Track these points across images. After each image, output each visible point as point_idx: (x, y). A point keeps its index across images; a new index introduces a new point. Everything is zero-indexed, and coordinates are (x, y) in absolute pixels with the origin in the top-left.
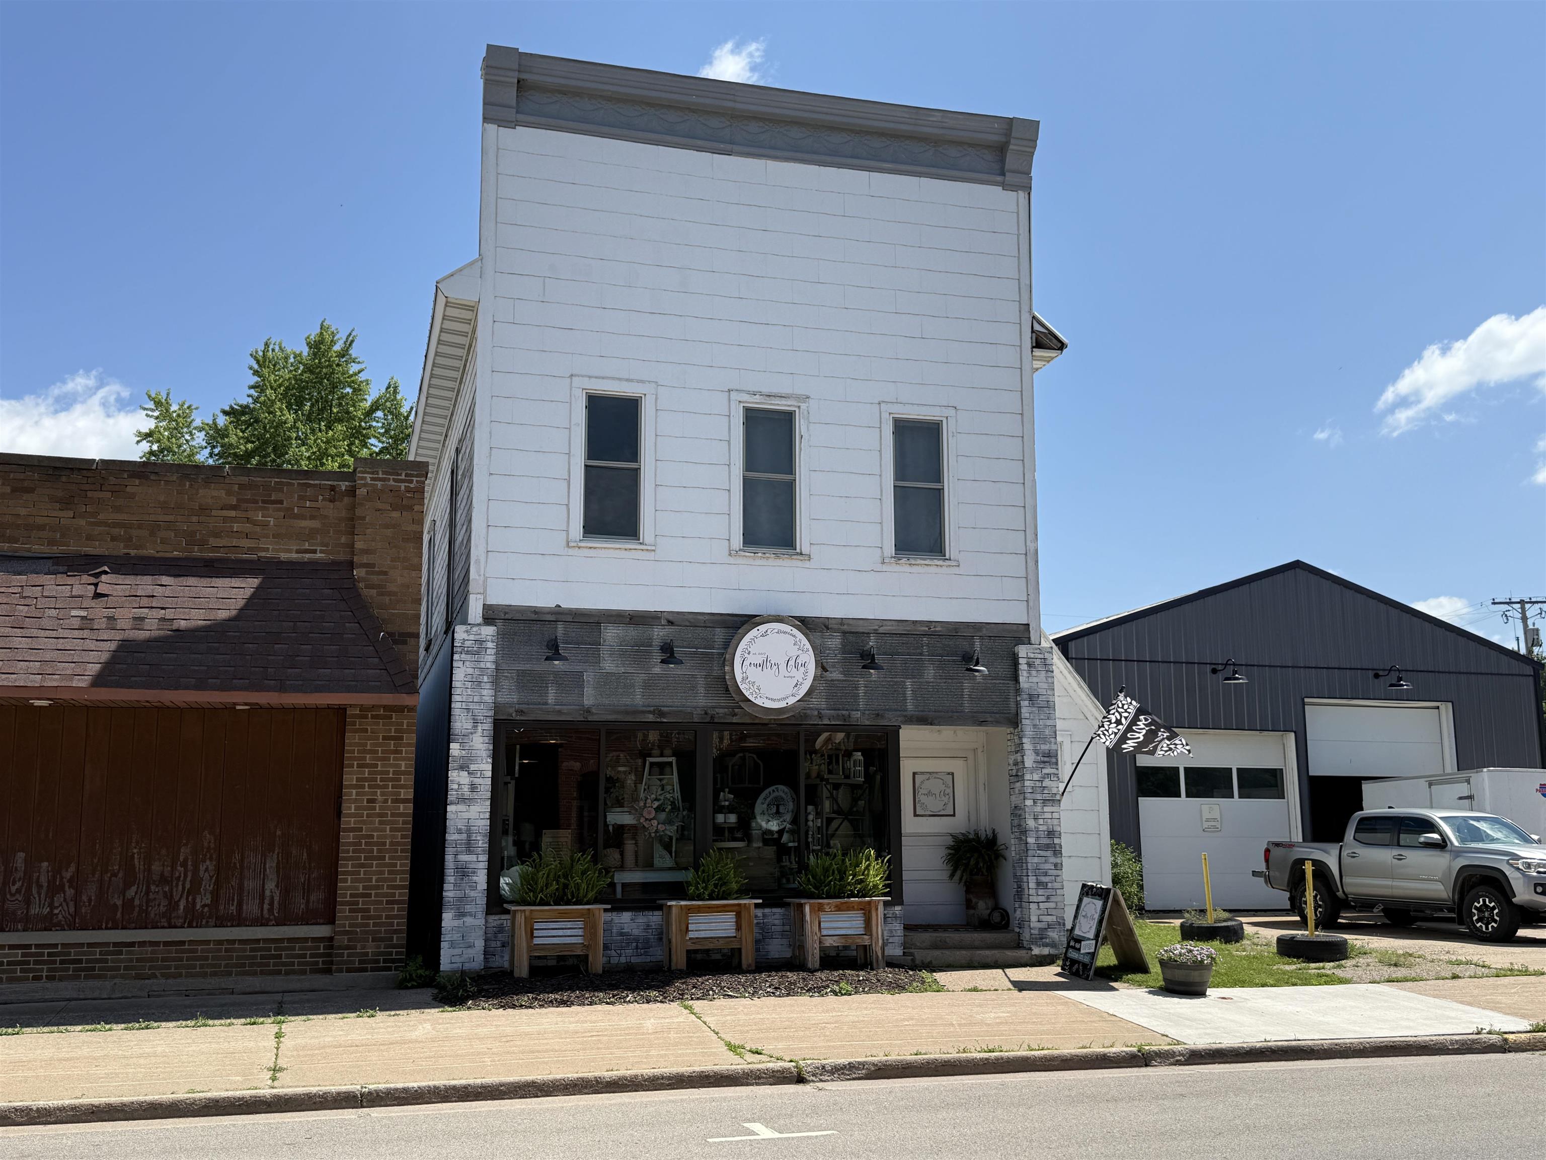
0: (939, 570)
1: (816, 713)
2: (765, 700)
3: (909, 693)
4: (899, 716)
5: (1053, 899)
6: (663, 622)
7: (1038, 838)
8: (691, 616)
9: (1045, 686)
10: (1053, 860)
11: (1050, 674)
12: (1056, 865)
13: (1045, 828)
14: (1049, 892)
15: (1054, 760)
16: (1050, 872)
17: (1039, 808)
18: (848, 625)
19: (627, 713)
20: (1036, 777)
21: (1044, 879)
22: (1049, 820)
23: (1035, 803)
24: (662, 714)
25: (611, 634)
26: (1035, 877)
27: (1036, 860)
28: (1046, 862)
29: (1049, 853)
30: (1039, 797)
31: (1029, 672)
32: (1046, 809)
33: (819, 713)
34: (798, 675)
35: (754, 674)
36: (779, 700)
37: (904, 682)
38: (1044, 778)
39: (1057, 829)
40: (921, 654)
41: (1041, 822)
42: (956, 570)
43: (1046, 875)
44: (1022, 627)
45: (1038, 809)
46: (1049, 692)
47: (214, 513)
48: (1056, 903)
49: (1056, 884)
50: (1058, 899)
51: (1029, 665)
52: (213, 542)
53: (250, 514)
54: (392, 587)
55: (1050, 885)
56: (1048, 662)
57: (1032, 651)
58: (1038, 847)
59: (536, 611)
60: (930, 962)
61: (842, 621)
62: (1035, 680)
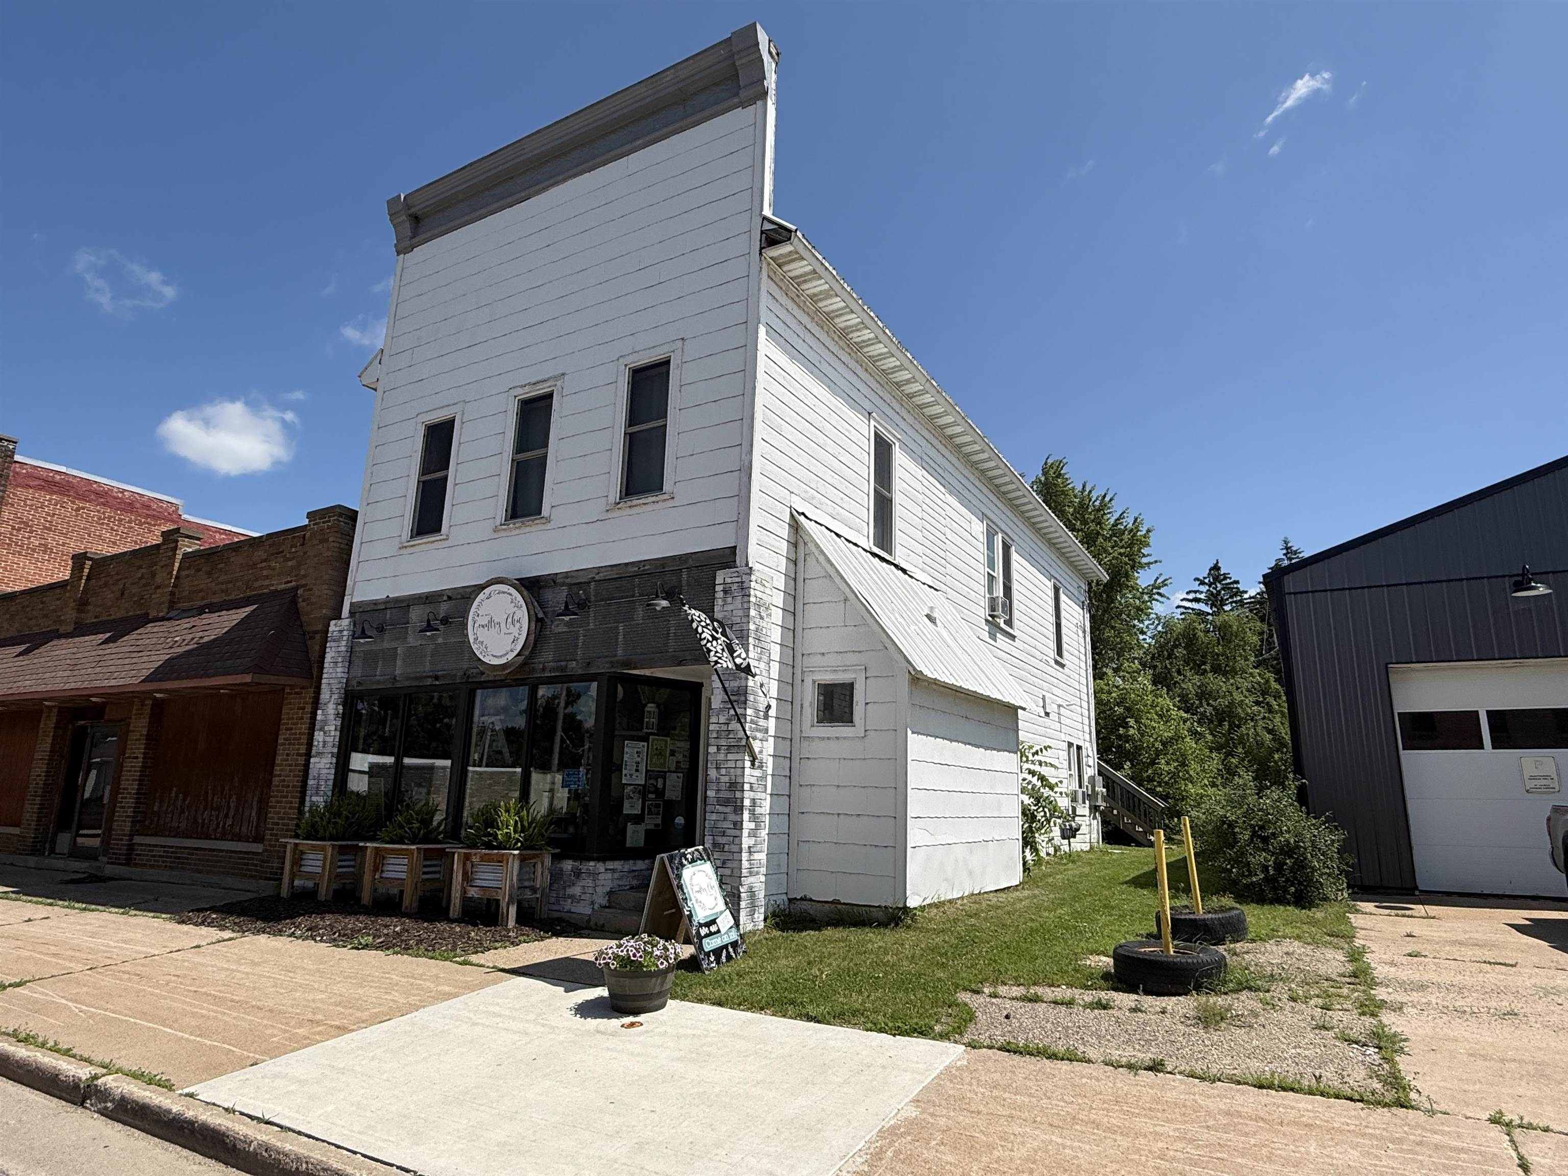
0: (656, 506)
1: (541, 666)
2: (491, 658)
3: (621, 637)
4: (606, 663)
5: (729, 864)
6: (445, 598)
7: (718, 791)
8: (462, 590)
9: (740, 613)
10: (732, 817)
11: (746, 598)
12: (735, 823)
13: (726, 779)
14: (726, 856)
15: (743, 698)
16: (729, 832)
17: (722, 755)
18: (572, 577)
19: (416, 678)
20: (722, 719)
21: (721, 840)
22: (732, 770)
23: (718, 749)
24: (437, 678)
25: (416, 615)
26: (711, 837)
27: (714, 817)
28: (725, 819)
29: (728, 810)
30: (723, 742)
31: (724, 599)
32: (730, 757)
33: (544, 666)
34: (515, 631)
35: (482, 634)
36: (501, 656)
37: (618, 627)
38: (731, 720)
39: (739, 780)
40: (633, 596)
41: (723, 771)
42: (671, 503)
43: (724, 834)
44: (727, 551)
45: (721, 757)
46: (744, 620)
47: (259, 566)
48: (732, 869)
49: (733, 846)
50: (735, 864)
51: (725, 591)
52: (256, 585)
53: (270, 564)
54: (313, 599)
55: (727, 846)
56: (745, 585)
57: (730, 575)
58: (717, 801)
59: (375, 603)
60: (603, 926)
61: (567, 574)
62: (730, 608)
